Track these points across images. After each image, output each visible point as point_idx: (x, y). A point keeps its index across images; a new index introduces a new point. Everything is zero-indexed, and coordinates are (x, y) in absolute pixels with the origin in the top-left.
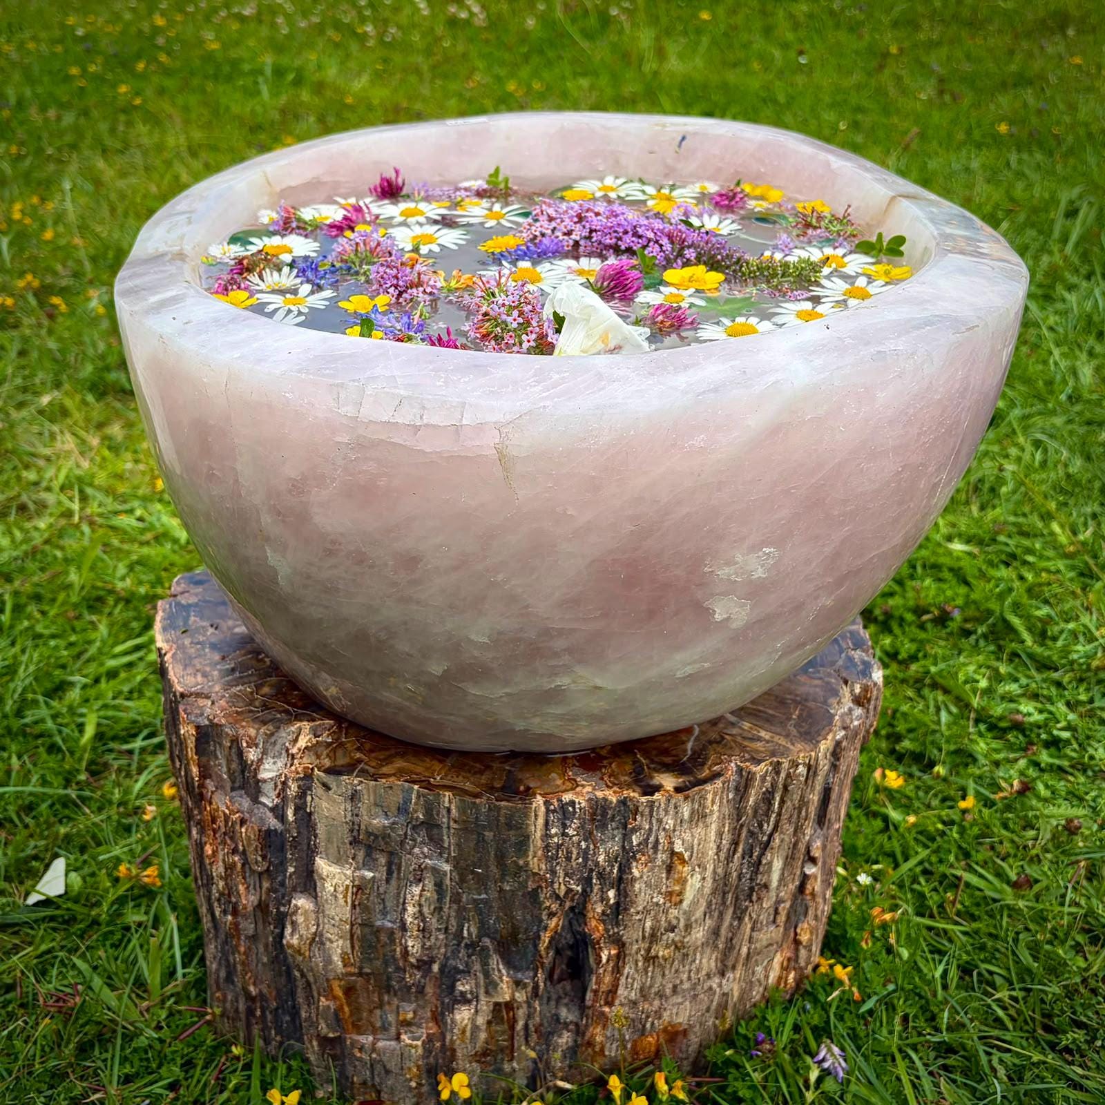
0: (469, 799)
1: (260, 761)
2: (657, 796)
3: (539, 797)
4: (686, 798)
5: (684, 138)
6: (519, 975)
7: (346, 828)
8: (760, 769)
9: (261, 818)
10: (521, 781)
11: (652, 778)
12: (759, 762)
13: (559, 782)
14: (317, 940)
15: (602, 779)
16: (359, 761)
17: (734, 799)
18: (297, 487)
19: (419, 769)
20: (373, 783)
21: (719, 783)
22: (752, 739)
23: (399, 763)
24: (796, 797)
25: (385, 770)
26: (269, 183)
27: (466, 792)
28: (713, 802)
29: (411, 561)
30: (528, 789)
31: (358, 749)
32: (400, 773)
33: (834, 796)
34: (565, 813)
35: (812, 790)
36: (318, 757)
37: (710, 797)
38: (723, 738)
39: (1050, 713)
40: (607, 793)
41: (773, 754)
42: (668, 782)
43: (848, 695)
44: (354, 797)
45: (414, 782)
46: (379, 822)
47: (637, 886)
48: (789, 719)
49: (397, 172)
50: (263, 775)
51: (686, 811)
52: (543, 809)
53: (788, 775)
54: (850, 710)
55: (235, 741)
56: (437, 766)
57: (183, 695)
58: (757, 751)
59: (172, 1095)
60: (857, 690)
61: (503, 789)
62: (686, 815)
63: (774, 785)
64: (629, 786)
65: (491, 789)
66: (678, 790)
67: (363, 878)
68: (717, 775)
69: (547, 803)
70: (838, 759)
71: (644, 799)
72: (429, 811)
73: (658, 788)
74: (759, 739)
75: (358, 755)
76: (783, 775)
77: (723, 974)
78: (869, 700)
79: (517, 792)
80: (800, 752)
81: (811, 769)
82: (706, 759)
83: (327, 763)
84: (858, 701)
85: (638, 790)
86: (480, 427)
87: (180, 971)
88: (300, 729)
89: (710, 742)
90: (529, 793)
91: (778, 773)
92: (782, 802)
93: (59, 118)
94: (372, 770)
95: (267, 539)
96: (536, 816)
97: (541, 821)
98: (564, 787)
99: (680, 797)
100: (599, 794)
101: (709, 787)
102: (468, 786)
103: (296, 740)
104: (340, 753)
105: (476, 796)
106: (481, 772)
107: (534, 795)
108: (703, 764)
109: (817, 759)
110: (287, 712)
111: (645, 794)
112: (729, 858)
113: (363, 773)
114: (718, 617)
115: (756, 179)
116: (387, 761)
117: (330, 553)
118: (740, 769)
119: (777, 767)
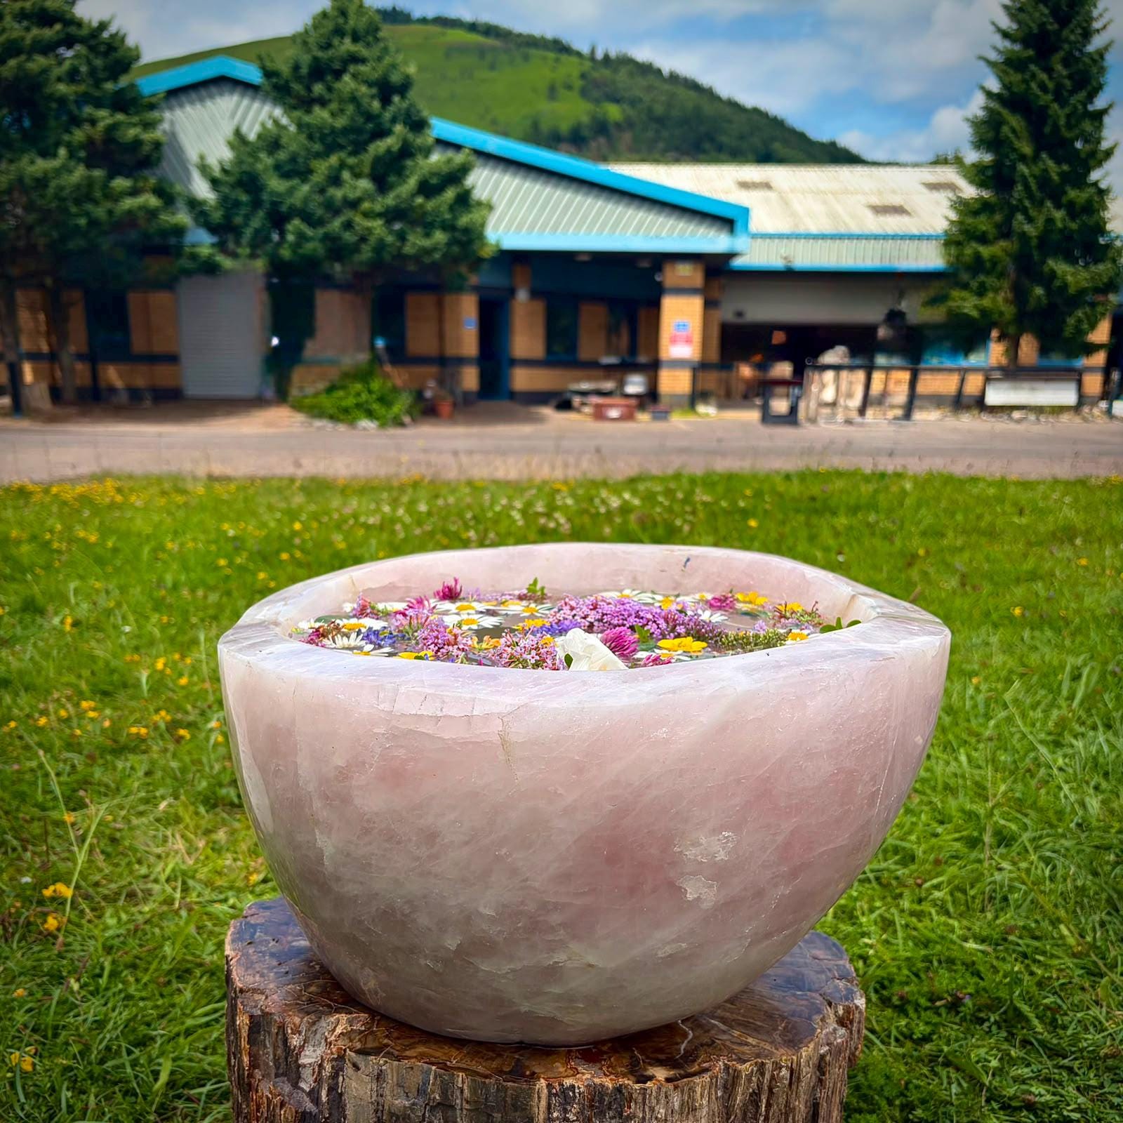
0: (478, 1079)
1: (302, 1047)
2: (649, 1084)
3: (542, 1081)
4: (676, 1088)
5: (688, 560)
7: (372, 1108)
8: (746, 1068)
9: (299, 1102)
10: (528, 1067)
11: (646, 1070)
12: (744, 1062)
13: (562, 1070)
15: (600, 1069)
16: (387, 1046)
17: (722, 1097)
18: (344, 774)
19: (438, 1054)
20: (396, 1063)
21: (706, 1077)
22: (741, 1044)
23: (421, 1049)
24: (782, 1100)
25: (408, 1053)
26: (354, 585)
27: (478, 1074)
28: (702, 1096)
29: (431, 837)
30: (533, 1073)
31: (387, 1037)
32: (420, 1057)
33: (822, 1112)
34: (565, 1097)
35: (798, 1096)
36: (351, 1041)
37: (698, 1090)
38: (713, 1042)
39: (1062, 1096)
40: (604, 1080)
41: (758, 1056)
42: (661, 1074)
43: (832, 1016)
44: (380, 1077)
45: (433, 1064)
46: (401, 1102)
48: (775, 1029)
49: (456, 581)
50: (303, 1061)
51: (676, 1102)
52: (545, 1091)
53: (773, 1077)
54: (835, 1030)
55: (282, 1027)
56: (454, 1052)
57: (241, 991)
58: (743, 1053)
60: (841, 1012)
61: (510, 1073)
62: (677, 1105)
63: (759, 1087)
64: (624, 1075)
65: (500, 1072)
66: (668, 1080)
68: (706, 1070)
69: (549, 1086)
70: (824, 1074)
71: (637, 1086)
72: (444, 1093)
73: (651, 1078)
74: (747, 1044)
75: (386, 1041)
76: (767, 1076)
78: (851, 1022)
79: (523, 1075)
80: (784, 1056)
81: (794, 1073)
82: (697, 1057)
83: (358, 1046)
84: (841, 1022)
85: (633, 1078)
86: (487, 717)
88: (338, 1021)
89: (702, 1045)
90: (534, 1077)
91: (763, 1074)
92: (769, 1105)
93: (205, 597)
94: (396, 1053)
95: (317, 823)
96: (539, 1098)
97: (543, 1103)
98: (566, 1074)
99: (670, 1086)
100: (597, 1081)
101: (697, 1080)
102: (480, 1069)
103: (334, 1030)
104: (370, 1038)
105: (486, 1077)
106: (493, 1059)
107: (538, 1079)
108: (694, 1061)
109: (799, 1064)
110: (329, 1006)
111: (638, 1082)
113: (389, 1055)
114: (690, 897)
116: (411, 1046)
117: (367, 832)
118: (727, 1068)
119: (761, 1068)
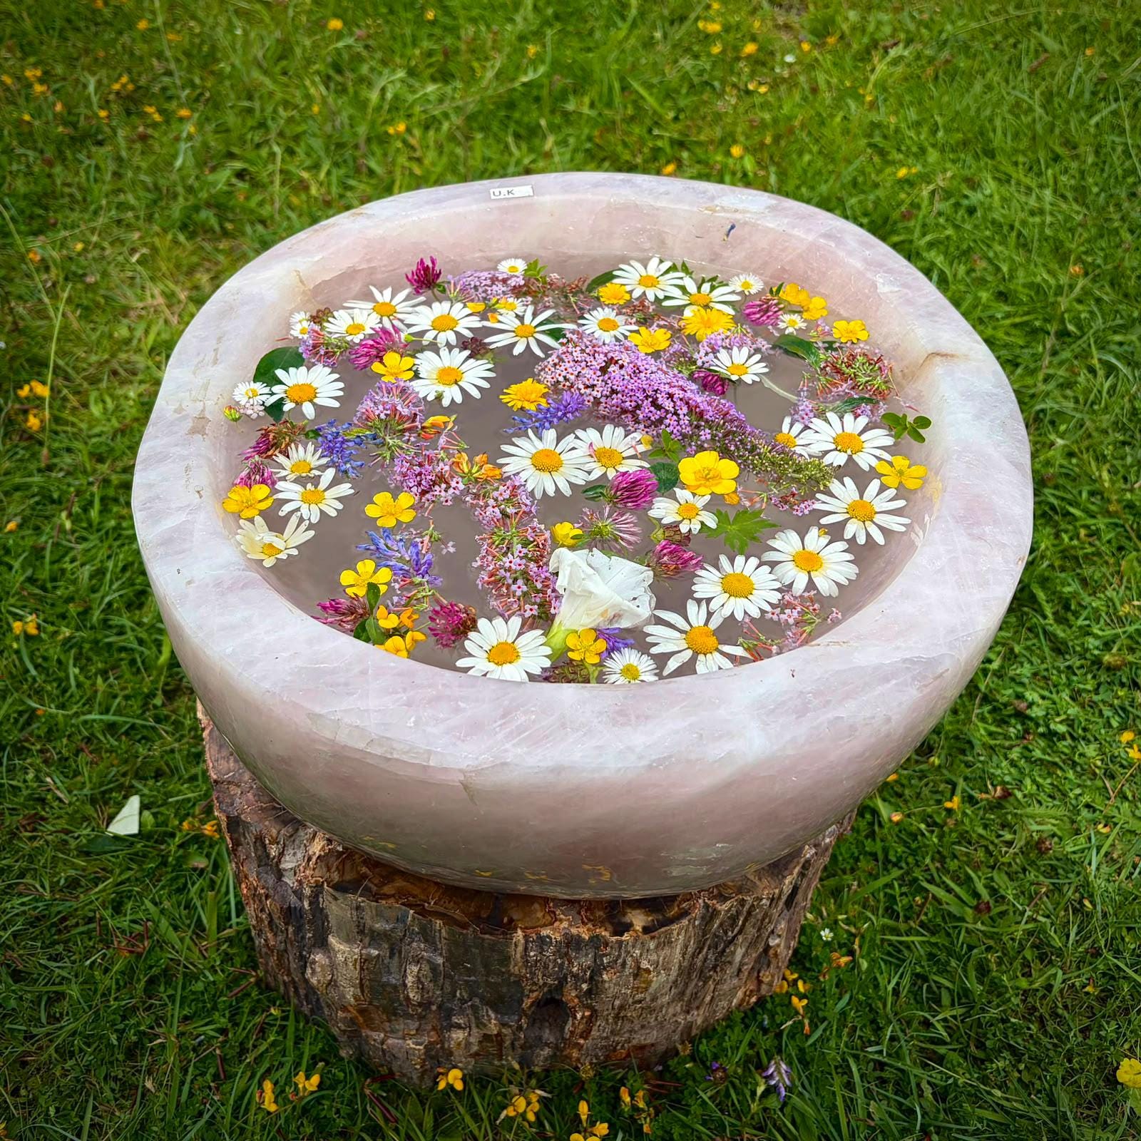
0: (457, 929)
1: (282, 854)
2: (626, 937)
3: (520, 932)
4: (652, 938)
5: (733, 227)
6: (506, 1019)
7: (354, 925)
8: (723, 907)
9: (283, 896)
10: (506, 914)
11: (624, 914)
12: (725, 899)
13: (540, 915)
14: (332, 983)
15: (579, 913)
16: (364, 877)
17: (699, 926)
18: (285, 762)
19: (416, 891)
20: (374, 904)
21: (685, 922)
23: (399, 882)
25: (387, 889)
26: (301, 281)
27: (455, 921)
28: (679, 933)
30: (511, 921)
31: (365, 862)
32: (399, 894)
34: (543, 942)
36: (329, 870)
37: (675, 933)
39: (1054, 703)
40: (581, 930)
41: (740, 891)
42: (639, 920)
44: (358, 908)
45: (410, 906)
46: (381, 926)
47: (607, 985)
49: (433, 262)
50: (283, 866)
52: (523, 941)
53: (752, 907)
55: (260, 839)
56: (433, 888)
57: (216, 781)
58: (725, 887)
59: (221, 1038)
61: (488, 920)
62: (652, 946)
63: (738, 913)
64: (602, 923)
65: (478, 919)
66: (646, 930)
67: (369, 955)
68: (684, 913)
69: (526, 937)
70: (806, 871)
71: (614, 939)
72: (423, 929)
73: (628, 927)
75: (364, 869)
76: (747, 907)
77: (688, 1012)
79: (501, 925)
80: (765, 889)
81: (775, 897)
83: (336, 877)
85: (610, 928)
86: (445, 770)
87: (234, 920)
88: (315, 834)
90: (511, 926)
91: (742, 906)
92: (746, 920)
94: (374, 888)
96: (516, 946)
97: (520, 948)
98: (542, 922)
99: (646, 937)
100: (574, 931)
101: (675, 927)
102: (458, 915)
104: (348, 865)
105: (464, 926)
106: (471, 898)
107: (515, 929)
109: (781, 891)
111: (615, 933)
112: (694, 956)
113: (368, 893)
115: (802, 282)
116: (389, 878)
118: (707, 906)
119: (742, 902)
